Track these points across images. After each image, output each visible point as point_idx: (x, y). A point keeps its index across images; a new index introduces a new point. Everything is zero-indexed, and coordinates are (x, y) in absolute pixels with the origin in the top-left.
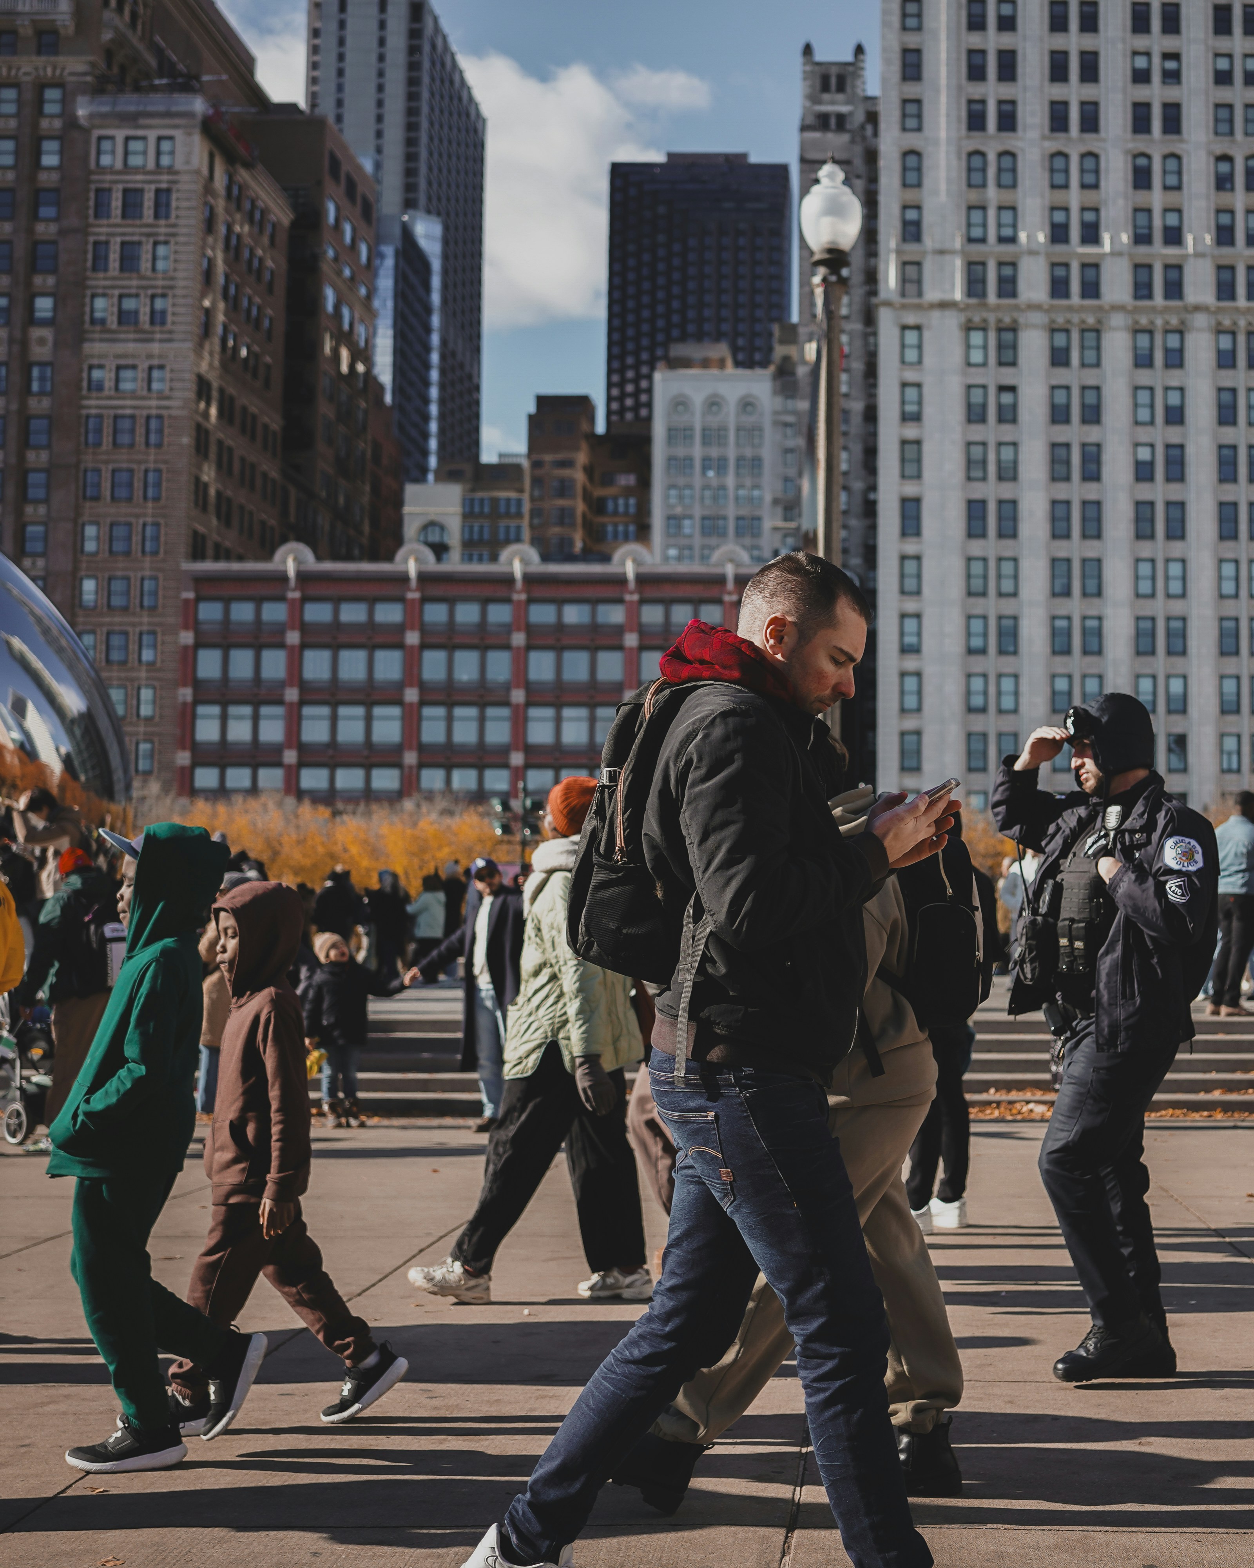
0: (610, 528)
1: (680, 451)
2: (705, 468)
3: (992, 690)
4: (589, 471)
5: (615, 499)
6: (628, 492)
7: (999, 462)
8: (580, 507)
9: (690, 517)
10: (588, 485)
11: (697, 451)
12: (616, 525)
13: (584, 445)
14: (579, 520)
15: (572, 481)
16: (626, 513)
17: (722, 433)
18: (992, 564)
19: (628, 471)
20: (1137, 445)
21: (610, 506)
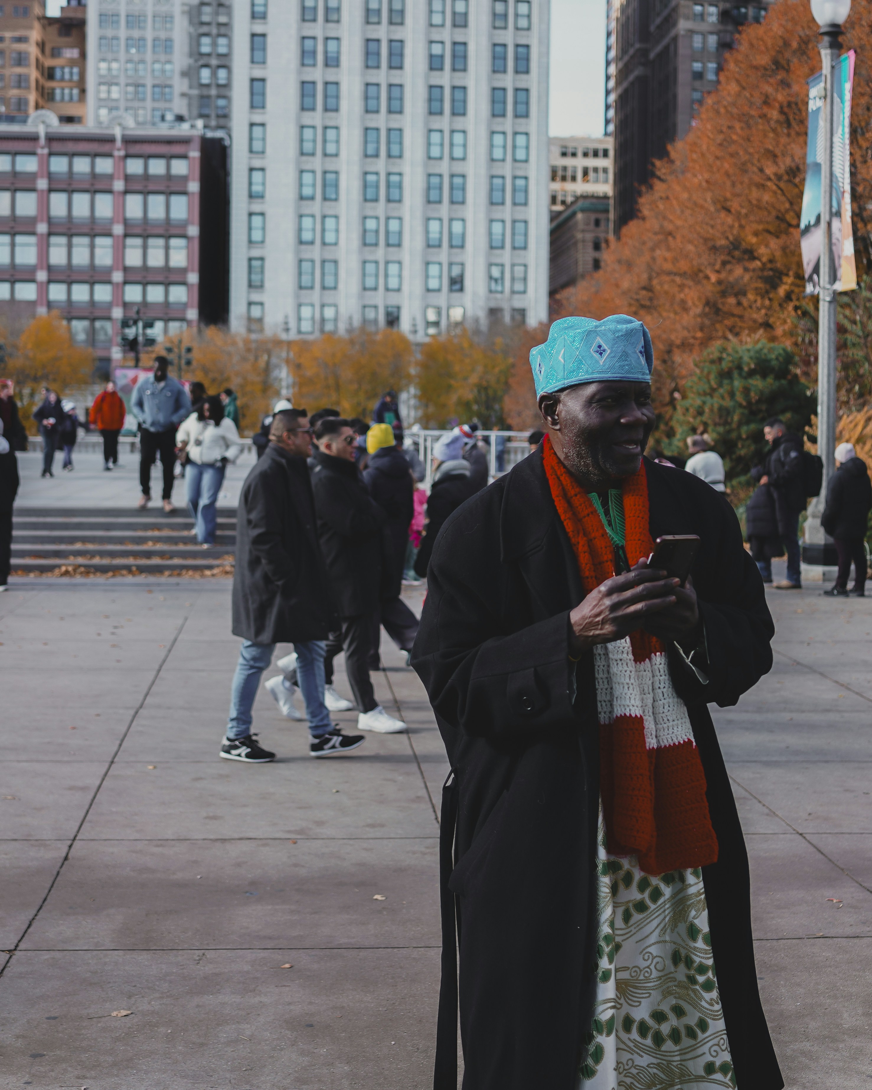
0: (58, 92)
1: (109, 33)
2: (128, 47)
3: (318, 227)
4: (42, 46)
5: (63, 68)
6: (72, 63)
7: (326, 52)
8: (34, 74)
9: (117, 84)
10: (40, 56)
11: (123, 33)
12: (63, 89)
13: (37, 25)
14: (33, 84)
15: (27, 53)
16: (71, 80)
17: (142, 18)
18: (319, 131)
19: (72, 47)
20: (431, 42)
21: (58, 74)
